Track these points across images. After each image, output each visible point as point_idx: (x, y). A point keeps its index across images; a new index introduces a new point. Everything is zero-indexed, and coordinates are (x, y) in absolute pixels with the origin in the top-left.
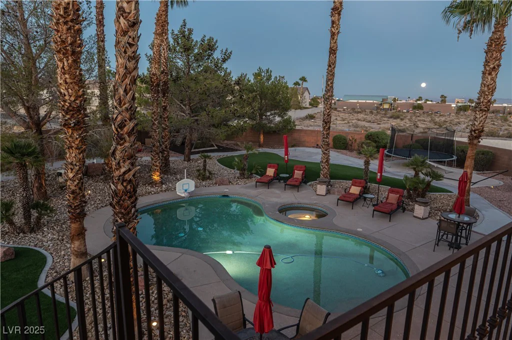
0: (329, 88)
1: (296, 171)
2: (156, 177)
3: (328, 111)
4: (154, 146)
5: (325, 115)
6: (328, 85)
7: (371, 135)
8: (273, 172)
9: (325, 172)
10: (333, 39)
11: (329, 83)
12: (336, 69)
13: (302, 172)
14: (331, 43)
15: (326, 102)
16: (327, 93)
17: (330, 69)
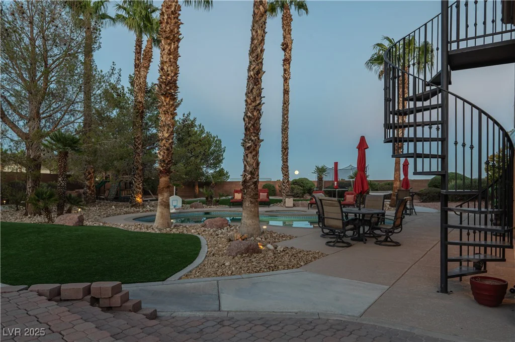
0: (285, 121)
1: (261, 194)
2: (139, 200)
3: (286, 139)
4: (137, 169)
5: (283, 143)
6: (285, 119)
7: (296, 182)
8: (241, 196)
9: (287, 191)
10: (286, 82)
11: (285, 117)
12: (289, 106)
13: (266, 194)
14: (284, 85)
15: (284, 132)
16: (284, 125)
17: (285, 106)
